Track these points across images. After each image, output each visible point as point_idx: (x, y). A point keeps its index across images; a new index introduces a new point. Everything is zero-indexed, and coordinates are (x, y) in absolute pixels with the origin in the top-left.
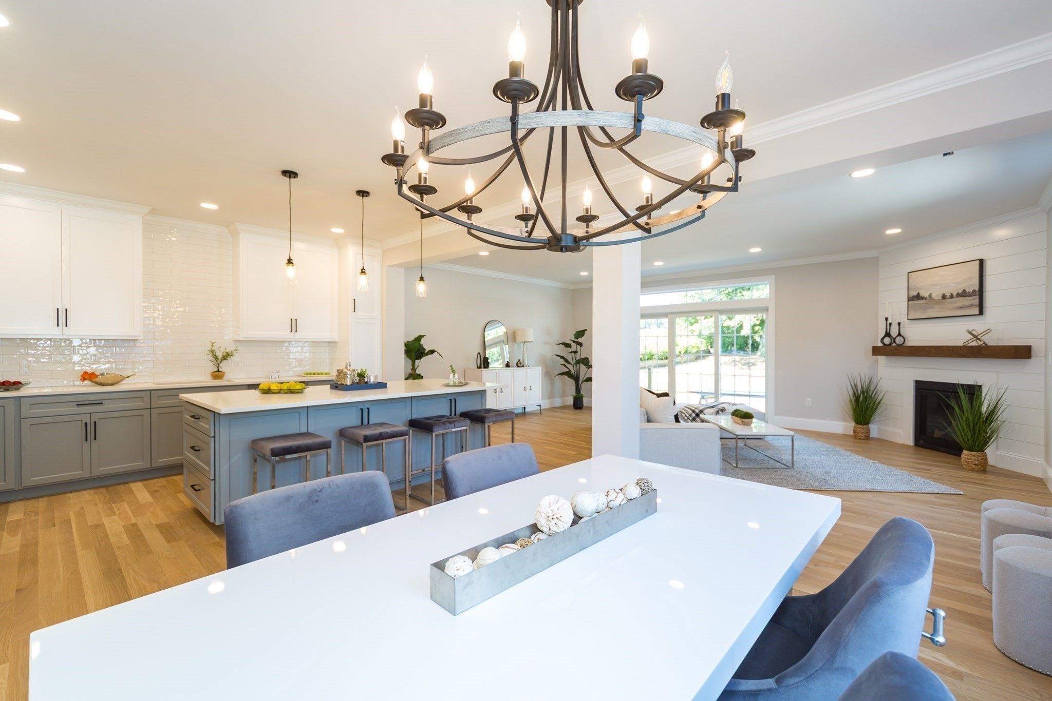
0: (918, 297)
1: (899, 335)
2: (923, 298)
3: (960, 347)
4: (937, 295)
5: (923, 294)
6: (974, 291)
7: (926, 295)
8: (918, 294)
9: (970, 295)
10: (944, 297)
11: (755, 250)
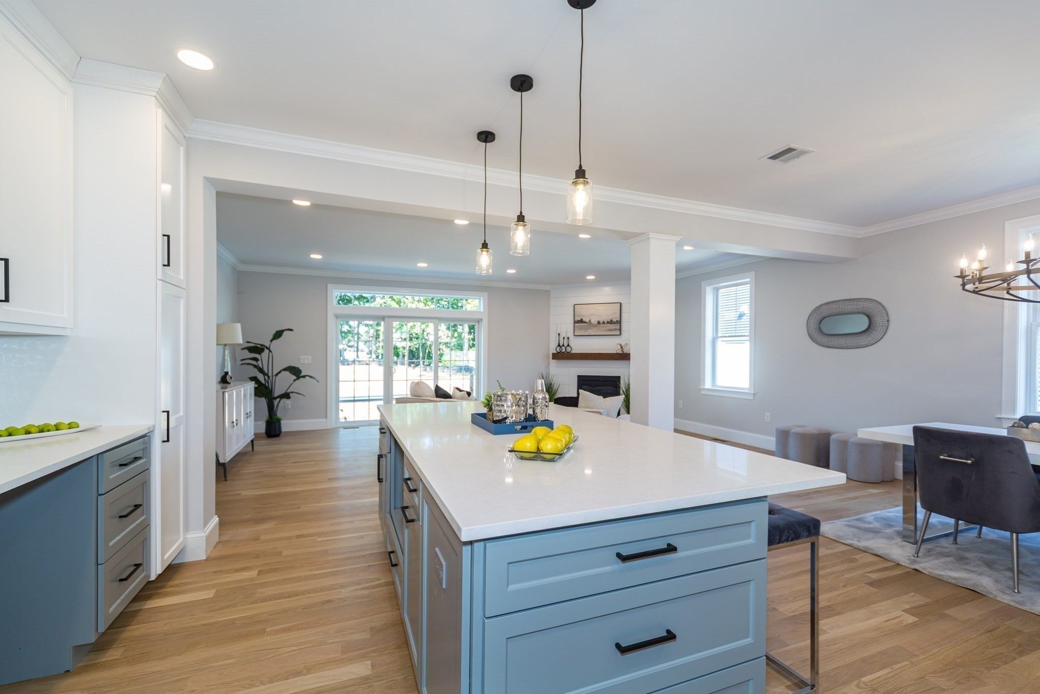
0: (581, 321)
1: (568, 345)
2: (585, 322)
3: (614, 354)
4: (594, 321)
5: (584, 319)
6: (617, 321)
7: (587, 320)
8: (582, 319)
9: (614, 323)
10: (599, 323)
11: (511, 271)
